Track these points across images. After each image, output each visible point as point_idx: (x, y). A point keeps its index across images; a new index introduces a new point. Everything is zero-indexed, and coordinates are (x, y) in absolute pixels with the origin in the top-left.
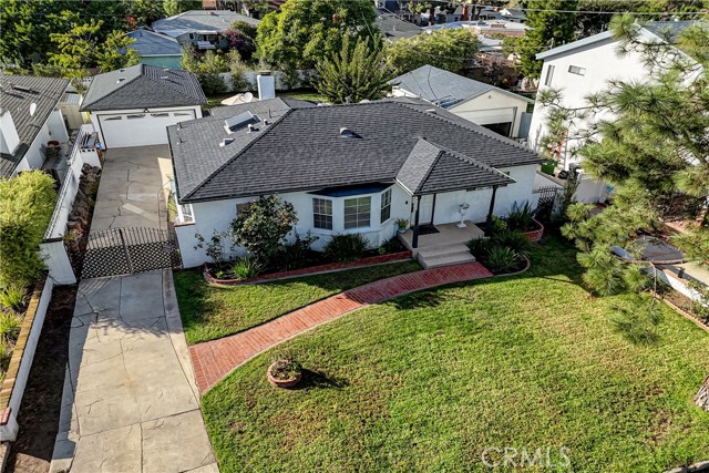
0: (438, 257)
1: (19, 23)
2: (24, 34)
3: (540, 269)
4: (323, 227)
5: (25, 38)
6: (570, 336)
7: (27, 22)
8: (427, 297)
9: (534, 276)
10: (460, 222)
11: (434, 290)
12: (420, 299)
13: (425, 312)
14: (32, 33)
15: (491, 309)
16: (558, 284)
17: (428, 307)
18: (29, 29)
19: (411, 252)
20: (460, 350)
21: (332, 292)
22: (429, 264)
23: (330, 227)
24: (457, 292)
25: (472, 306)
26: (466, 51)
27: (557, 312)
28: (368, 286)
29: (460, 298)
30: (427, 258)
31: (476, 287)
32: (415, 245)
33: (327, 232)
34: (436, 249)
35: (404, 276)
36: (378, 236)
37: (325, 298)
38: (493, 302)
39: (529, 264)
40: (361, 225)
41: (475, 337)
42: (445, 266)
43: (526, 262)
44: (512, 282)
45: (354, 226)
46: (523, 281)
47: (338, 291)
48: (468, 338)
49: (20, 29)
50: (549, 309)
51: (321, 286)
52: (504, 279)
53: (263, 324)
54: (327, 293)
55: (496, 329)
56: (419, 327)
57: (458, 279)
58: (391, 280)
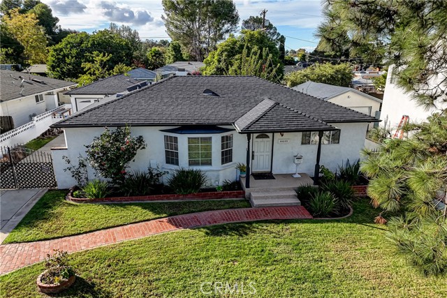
0: (266, 198)
1: (68, 58)
2: (70, 64)
3: (360, 217)
4: (173, 163)
5: (70, 67)
6: (373, 281)
7: (72, 57)
8: (240, 229)
9: (353, 222)
10: (295, 174)
11: (250, 223)
12: (231, 229)
13: (231, 240)
14: (74, 63)
15: (298, 245)
16: (376, 231)
17: (236, 237)
18: (72, 61)
19: (244, 192)
20: (246, 279)
21: (158, 216)
22: (256, 202)
23: (177, 164)
24: (272, 227)
25: (279, 240)
26: (342, 78)
27: (366, 256)
28: (192, 215)
29: (271, 233)
30: (256, 198)
31: (291, 225)
32: (248, 186)
33: (174, 167)
34: (267, 191)
35: (230, 210)
36: (218, 176)
37: (148, 220)
38: (301, 239)
39: (351, 213)
40: (204, 164)
41: (268, 268)
42: (271, 206)
43: (349, 210)
44: (329, 224)
45: (196, 163)
46: (339, 225)
47: (164, 215)
48: (260, 269)
49: (68, 61)
50: (359, 252)
51: (152, 210)
52: (322, 222)
53: (80, 234)
54: (153, 216)
55: (294, 265)
56: (217, 253)
57: (278, 217)
58: (216, 212)
